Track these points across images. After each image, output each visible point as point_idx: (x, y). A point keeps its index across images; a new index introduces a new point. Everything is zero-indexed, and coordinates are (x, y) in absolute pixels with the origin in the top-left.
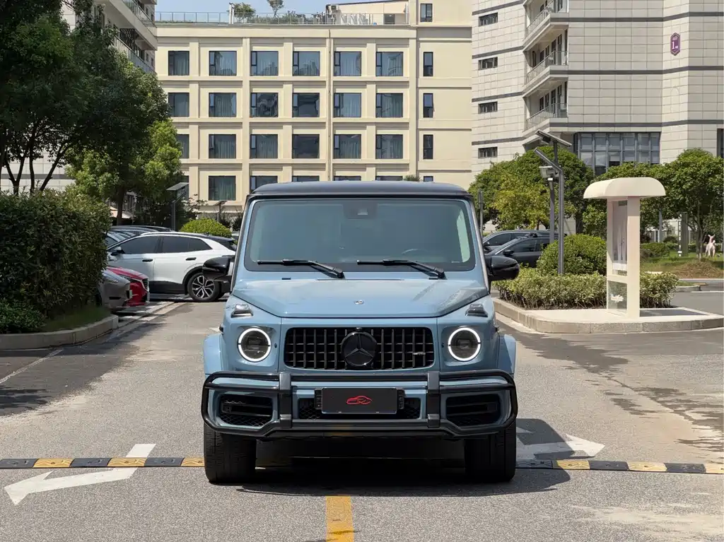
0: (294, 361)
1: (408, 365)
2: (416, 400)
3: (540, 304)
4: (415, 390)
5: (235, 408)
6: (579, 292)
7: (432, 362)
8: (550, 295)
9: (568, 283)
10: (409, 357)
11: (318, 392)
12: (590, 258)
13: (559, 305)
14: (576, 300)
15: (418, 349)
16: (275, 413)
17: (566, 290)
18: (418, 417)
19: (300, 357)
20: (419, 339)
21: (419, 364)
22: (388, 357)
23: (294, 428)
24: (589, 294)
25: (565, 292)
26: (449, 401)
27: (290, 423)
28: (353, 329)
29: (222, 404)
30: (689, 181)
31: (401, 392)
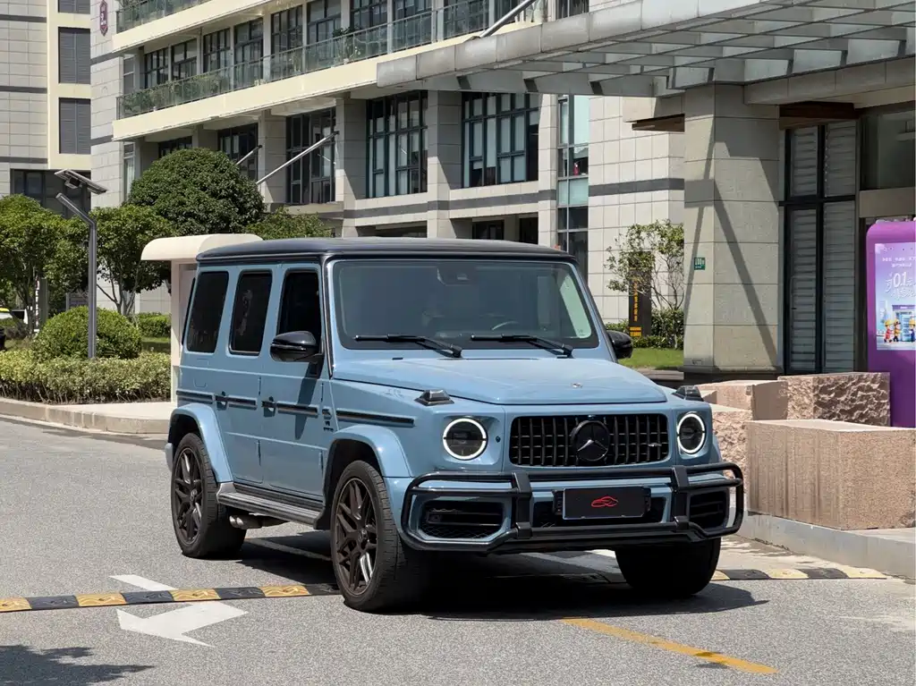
0: (520, 458)
1: (643, 459)
2: (660, 501)
3: (70, 396)
4: (660, 487)
5: (445, 517)
6: (121, 381)
7: (666, 455)
8: (83, 386)
9: (105, 370)
10: (643, 449)
11: (558, 494)
12: (108, 337)
13: (95, 398)
14: (118, 391)
15: (653, 439)
16: (507, 521)
17: (104, 378)
18: (660, 520)
19: (526, 452)
20: (653, 428)
21: (654, 458)
22: (622, 449)
23: (532, 539)
24: (132, 384)
25: (104, 381)
26: (694, 500)
27: (529, 533)
28: (583, 417)
29: (428, 513)
30: (113, 239)
31: (648, 490)
